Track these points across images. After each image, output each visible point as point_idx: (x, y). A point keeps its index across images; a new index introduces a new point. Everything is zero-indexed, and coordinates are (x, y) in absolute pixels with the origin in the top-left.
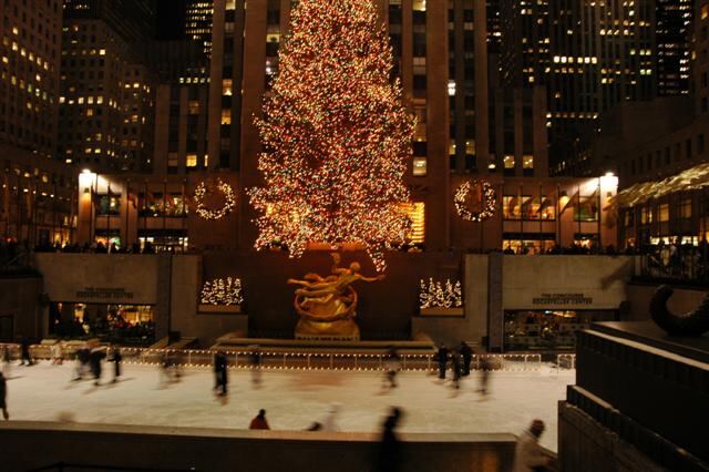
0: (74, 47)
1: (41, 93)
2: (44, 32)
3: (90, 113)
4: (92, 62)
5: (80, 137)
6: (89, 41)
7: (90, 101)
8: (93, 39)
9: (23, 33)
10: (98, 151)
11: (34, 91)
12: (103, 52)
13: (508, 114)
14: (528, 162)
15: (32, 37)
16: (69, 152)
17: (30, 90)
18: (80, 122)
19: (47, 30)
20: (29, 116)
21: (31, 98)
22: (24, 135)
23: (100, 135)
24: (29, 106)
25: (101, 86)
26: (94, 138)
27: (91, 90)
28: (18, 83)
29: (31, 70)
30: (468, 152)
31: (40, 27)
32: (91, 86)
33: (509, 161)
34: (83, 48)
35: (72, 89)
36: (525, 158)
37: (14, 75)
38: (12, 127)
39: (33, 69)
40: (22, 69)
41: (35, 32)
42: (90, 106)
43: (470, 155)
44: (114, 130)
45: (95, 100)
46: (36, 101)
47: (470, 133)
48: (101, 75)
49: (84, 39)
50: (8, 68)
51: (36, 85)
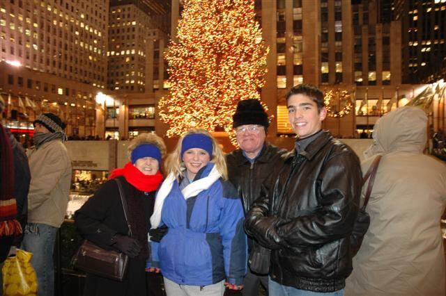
0: (119, 22)
1: (97, 50)
2: (98, 15)
3: (128, 60)
4: (128, 30)
5: (122, 74)
6: (126, 17)
7: (128, 53)
8: (129, 16)
9: (87, 17)
10: (133, 82)
11: (93, 50)
12: (134, 23)
13: (372, 43)
14: (387, 76)
15: (92, 18)
16: (117, 83)
17: (91, 49)
18: (123, 66)
19: (100, 14)
20: (90, 64)
21: (91, 53)
22: (88, 75)
23: (133, 72)
24: (90, 58)
25: (133, 43)
26: (130, 74)
27: (128, 46)
28: (84, 46)
29: (91, 37)
30: (337, 71)
31: (96, 12)
32: (128, 44)
33: (372, 76)
34: (124, 22)
35: (118, 47)
36: (384, 73)
37: (82, 41)
38: (81, 71)
39: (92, 37)
40: (86, 37)
41: (93, 16)
42: (127, 56)
43: (338, 73)
44: (142, 69)
45: (131, 52)
46: (94, 55)
47: (339, 57)
48: (133, 37)
49: (124, 16)
50: (79, 38)
51: (94, 46)
